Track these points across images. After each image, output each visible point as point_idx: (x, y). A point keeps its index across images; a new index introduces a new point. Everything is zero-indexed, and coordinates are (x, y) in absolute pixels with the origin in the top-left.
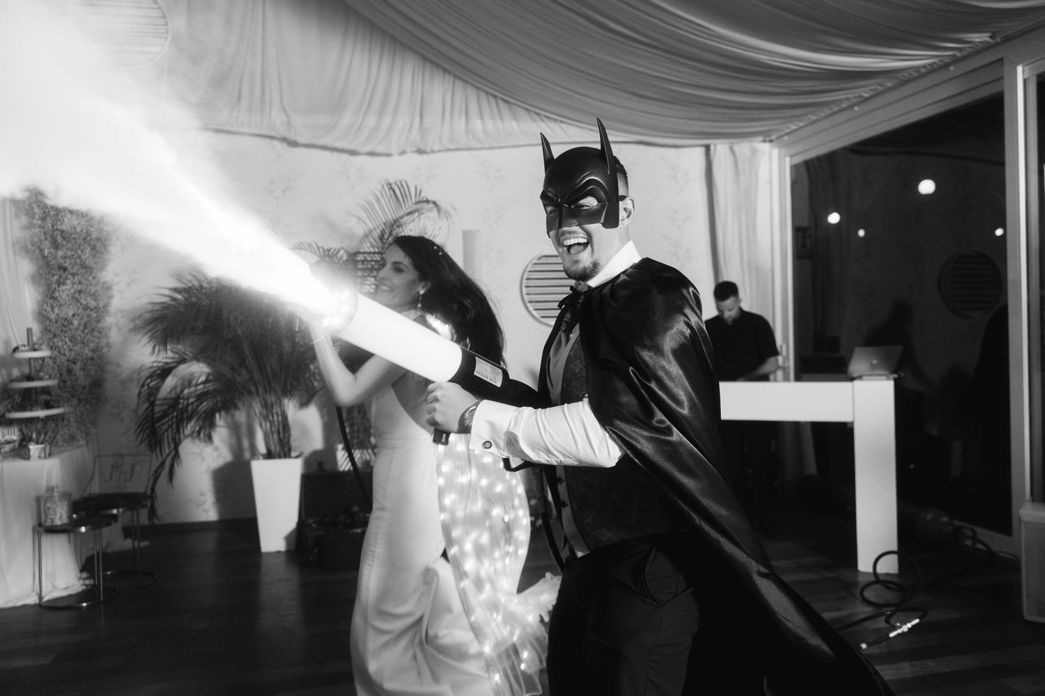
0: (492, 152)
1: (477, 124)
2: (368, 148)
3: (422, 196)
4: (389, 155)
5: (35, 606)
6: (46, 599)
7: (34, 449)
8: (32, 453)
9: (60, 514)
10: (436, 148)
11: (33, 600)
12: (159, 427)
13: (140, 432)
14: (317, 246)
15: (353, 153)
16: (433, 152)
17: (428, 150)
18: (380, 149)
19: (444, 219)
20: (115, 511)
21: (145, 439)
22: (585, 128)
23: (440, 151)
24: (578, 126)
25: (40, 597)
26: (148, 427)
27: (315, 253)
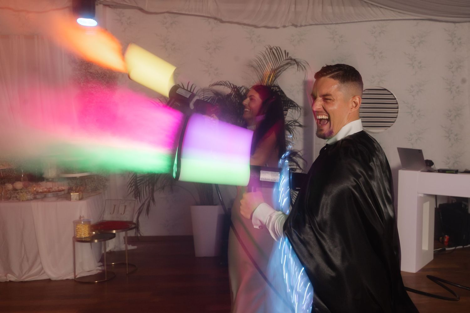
0: (337, 26)
1: (329, 9)
2: (263, 24)
3: (289, 56)
4: (276, 28)
5: (72, 280)
6: (78, 277)
7: (74, 195)
8: (72, 197)
9: (84, 232)
10: (303, 24)
11: (71, 277)
12: (139, 185)
13: (130, 187)
14: (230, 83)
15: (256, 27)
16: (301, 26)
17: (299, 25)
18: (270, 25)
19: (301, 71)
20: (114, 232)
21: (132, 191)
22: (395, 11)
23: (306, 26)
24: (391, 10)
25: (75, 276)
26: (134, 185)
27: (229, 87)
